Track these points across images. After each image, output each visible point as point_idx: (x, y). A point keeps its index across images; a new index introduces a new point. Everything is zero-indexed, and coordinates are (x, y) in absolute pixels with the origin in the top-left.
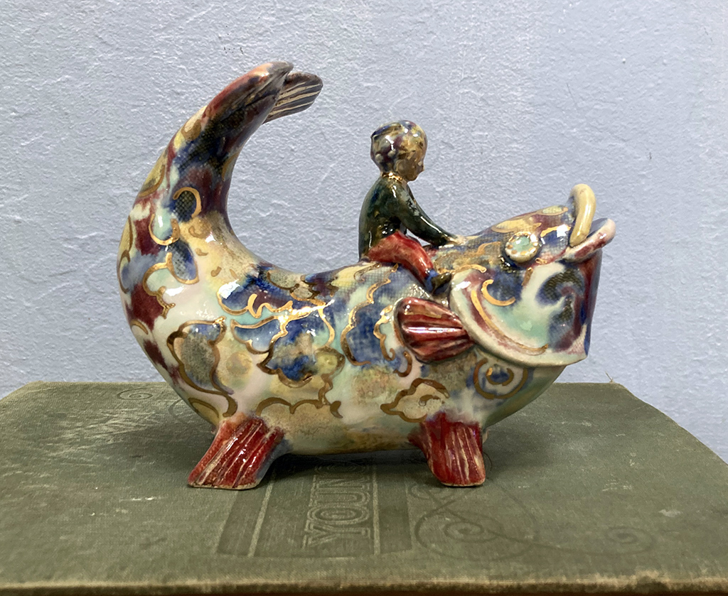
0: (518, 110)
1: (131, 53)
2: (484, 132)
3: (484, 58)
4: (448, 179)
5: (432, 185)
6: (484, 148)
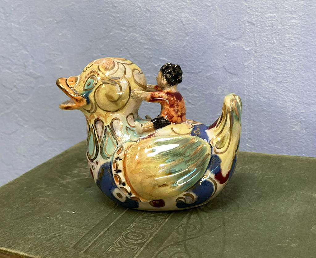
2: (273, 14)
4: (252, 43)
5: (242, 47)
6: (274, 24)
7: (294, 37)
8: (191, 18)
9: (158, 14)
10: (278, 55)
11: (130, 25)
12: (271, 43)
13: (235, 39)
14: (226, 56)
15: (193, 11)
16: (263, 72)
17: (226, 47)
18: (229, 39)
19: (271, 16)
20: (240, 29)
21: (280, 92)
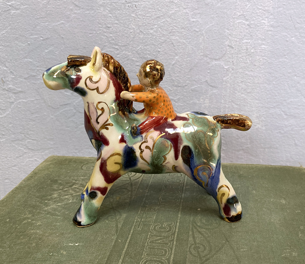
0: (265, 30)
1: (88, 10)
2: (248, 40)
3: (249, 5)
4: (230, 62)
5: (222, 65)
6: (248, 48)
7: (263, 59)
8: (180, 40)
9: (151, 36)
10: (249, 72)
11: (123, 45)
12: (245, 63)
13: (217, 59)
14: (208, 73)
15: (183, 34)
16: (237, 85)
17: (210, 65)
18: (212, 59)
19: (246, 42)
20: (222, 51)
21: (249, 100)
